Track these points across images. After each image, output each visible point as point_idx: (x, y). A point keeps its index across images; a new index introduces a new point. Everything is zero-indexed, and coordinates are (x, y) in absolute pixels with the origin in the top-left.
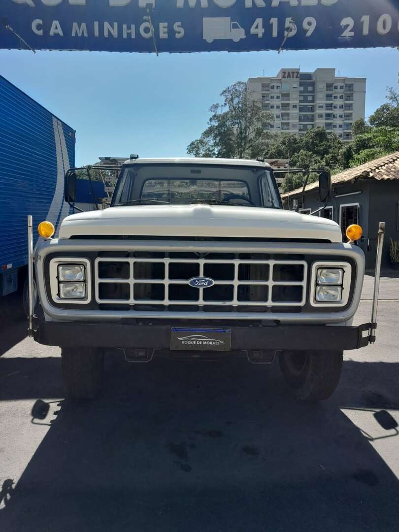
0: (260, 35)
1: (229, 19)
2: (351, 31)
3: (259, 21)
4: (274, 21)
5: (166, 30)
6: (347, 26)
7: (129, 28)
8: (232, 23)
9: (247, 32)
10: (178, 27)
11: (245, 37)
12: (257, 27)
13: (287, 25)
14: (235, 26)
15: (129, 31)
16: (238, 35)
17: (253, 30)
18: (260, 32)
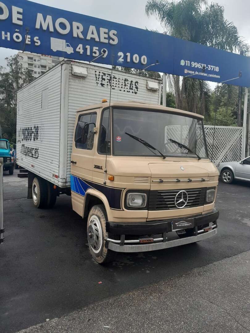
0: (81, 53)
1: (65, 41)
2: (122, 59)
3: (81, 46)
4: (88, 47)
5: (30, 40)
6: (121, 56)
7: (6, 34)
8: (66, 43)
9: (75, 50)
10: (37, 39)
11: (73, 52)
12: (79, 49)
13: (94, 50)
14: (68, 46)
15: (6, 36)
16: (70, 50)
17: (77, 50)
18: (81, 51)
